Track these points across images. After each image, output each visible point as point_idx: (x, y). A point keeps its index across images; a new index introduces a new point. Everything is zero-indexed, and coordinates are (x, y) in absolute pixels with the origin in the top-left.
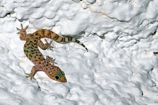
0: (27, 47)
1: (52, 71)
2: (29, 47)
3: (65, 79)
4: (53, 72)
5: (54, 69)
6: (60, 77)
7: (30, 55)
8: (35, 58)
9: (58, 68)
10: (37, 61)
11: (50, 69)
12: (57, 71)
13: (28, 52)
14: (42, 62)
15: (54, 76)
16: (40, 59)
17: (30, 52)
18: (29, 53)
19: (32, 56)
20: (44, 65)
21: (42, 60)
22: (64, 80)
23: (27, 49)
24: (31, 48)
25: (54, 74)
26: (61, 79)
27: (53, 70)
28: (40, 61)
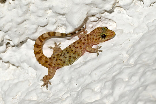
0: (64, 60)
1: (94, 35)
2: (64, 57)
3: (112, 32)
4: (96, 35)
5: (95, 31)
6: (107, 33)
7: (74, 53)
8: (78, 47)
9: (98, 28)
10: (81, 46)
11: (92, 35)
12: (99, 31)
13: (70, 57)
14: (83, 41)
15: (100, 38)
16: (79, 42)
17: (70, 54)
18: (72, 55)
19: (76, 51)
20: (86, 39)
21: (81, 40)
22: (111, 34)
23: (67, 58)
24: (64, 55)
25: (98, 36)
26: (108, 34)
27: (95, 33)
28: (82, 43)
